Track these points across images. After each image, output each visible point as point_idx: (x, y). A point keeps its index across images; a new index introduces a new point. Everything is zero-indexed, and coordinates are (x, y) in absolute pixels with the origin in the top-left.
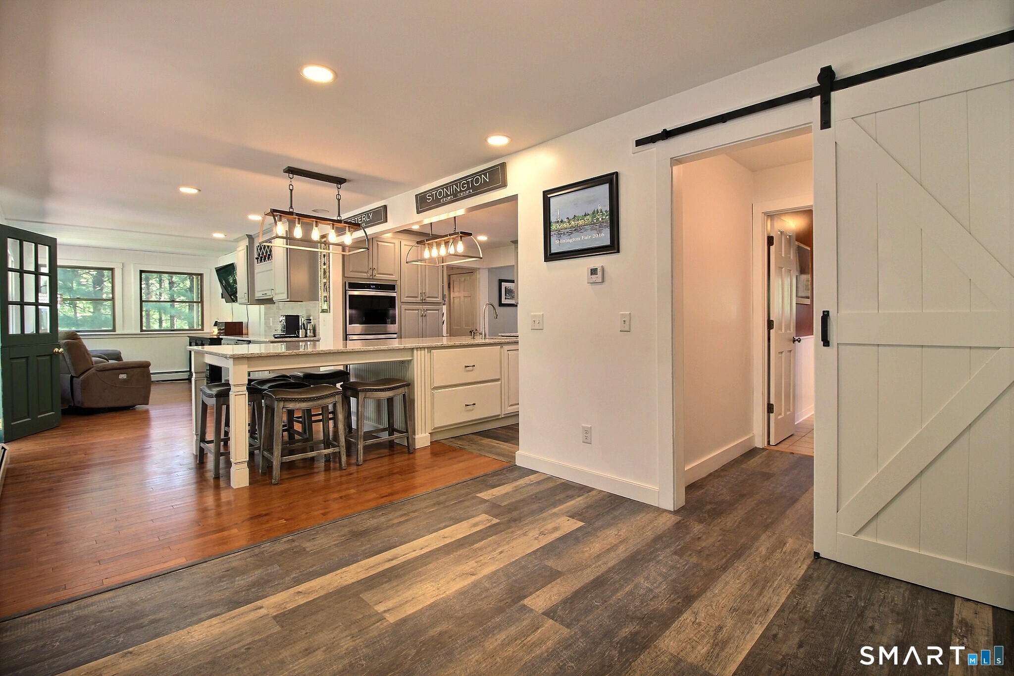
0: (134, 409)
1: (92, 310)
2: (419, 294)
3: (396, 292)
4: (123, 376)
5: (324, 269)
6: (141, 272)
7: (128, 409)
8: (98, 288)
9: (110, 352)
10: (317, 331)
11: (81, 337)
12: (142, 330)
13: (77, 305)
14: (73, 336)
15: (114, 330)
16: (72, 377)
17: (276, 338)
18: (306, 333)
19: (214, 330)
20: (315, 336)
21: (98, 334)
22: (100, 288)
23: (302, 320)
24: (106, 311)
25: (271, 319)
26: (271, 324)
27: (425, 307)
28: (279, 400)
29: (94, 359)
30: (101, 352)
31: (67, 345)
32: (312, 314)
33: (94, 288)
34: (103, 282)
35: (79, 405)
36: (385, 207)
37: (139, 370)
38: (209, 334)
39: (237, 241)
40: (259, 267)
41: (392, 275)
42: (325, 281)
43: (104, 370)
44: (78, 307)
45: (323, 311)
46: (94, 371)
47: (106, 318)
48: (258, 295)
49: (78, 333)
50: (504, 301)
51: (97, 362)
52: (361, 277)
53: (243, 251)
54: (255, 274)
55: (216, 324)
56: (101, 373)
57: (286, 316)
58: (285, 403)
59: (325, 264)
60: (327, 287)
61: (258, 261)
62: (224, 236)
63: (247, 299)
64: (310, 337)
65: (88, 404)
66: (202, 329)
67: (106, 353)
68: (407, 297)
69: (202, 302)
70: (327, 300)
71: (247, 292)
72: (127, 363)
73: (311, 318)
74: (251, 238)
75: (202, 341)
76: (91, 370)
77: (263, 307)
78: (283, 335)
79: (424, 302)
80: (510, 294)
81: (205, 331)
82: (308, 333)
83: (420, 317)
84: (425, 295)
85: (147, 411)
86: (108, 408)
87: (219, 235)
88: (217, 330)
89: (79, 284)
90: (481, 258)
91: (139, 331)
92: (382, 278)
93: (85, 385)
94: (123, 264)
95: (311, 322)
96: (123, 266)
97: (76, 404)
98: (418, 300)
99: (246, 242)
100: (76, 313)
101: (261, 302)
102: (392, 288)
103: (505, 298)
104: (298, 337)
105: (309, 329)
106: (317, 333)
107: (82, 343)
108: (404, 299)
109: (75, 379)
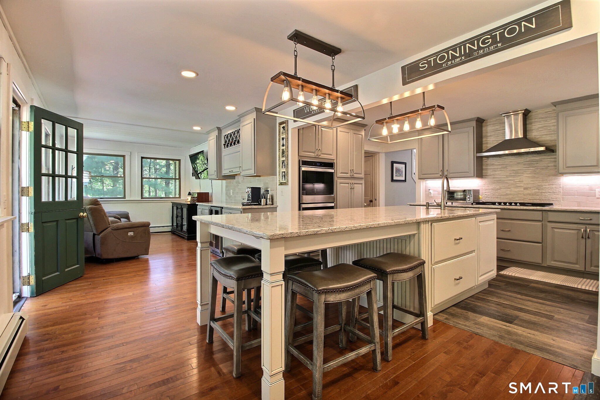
0: (138, 258)
1: (112, 185)
2: (349, 170)
3: (333, 169)
4: (131, 234)
5: (283, 150)
6: (142, 158)
7: (134, 258)
8: (115, 172)
9: (121, 213)
10: (275, 200)
11: (101, 202)
12: (142, 198)
13: (104, 182)
14: (95, 202)
15: (124, 197)
16: (94, 235)
17: (243, 205)
18: (267, 202)
19: (188, 198)
20: (272, 204)
21: (114, 199)
22: (116, 172)
23: (262, 191)
24: (120, 186)
25: (231, 190)
26: (231, 194)
27: (353, 181)
28: (320, 292)
29: (111, 219)
30: (116, 213)
31: (91, 209)
32: (270, 186)
33: (114, 172)
34: (118, 168)
35: (99, 257)
36: (356, 87)
37: (142, 228)
38: (184, 201)
39: (209, 133)
40: (226, 151)
41: (331, 155)
42: (284, 159)
43: (118, 229)
44: (104, 183)
45: (281, 184)
46: (110, 230)
47: (120, 190)
48: (225, 172)
49: (99, 200)
50: (395, 178)
51: (113, 222)
52: (310, 156)
53: (213, 140)
54: (223, 156)
55: (190, 194)
56: (114, 231)
57: (251, 188)
58: (327, 295)
59: (283, 145)
60: (284, 164)
61: (225, 147)
62: (200, 128)
63: (216, 175)
64: (269, 204)
65: (105, 256)
66: (180, 197)
67: (119, 213)
68: (341, 173)
69: (179, 179)
70: (285, 175)
71: (216, 170)
72: (135, 224)
73: (269, 189)
74: (219, 129)
75: (181, 206)
76: (108, 229)
77: (224, 181)
78: (249, 203)
79: (352, 178)
80: (398, 172)
81: (182, 198)
82: (268, 202)
83: (349, 189)
84: (353, 172)
85: (147, 261)
86: (120, 258)
87: (197, 128)
88: (190, 198)
89: (105, 170)
90: (450, 132)
91: (140, 199)
92: (325, 157)
93: (104, 241)
94: (131, 152)
95: (269, 193)
96: (131, 154)
97: (97, 256)
98: (348, 175)
99: (216, 133)
100: (103, 187)
101: (226, 177)
102: (330, 165)
103: (396, 176)
104: (260, 204)
105: (269, 199)
106: (274, 202)
107: (102, 207)
108: (339, 175)
109: (96, 236)
